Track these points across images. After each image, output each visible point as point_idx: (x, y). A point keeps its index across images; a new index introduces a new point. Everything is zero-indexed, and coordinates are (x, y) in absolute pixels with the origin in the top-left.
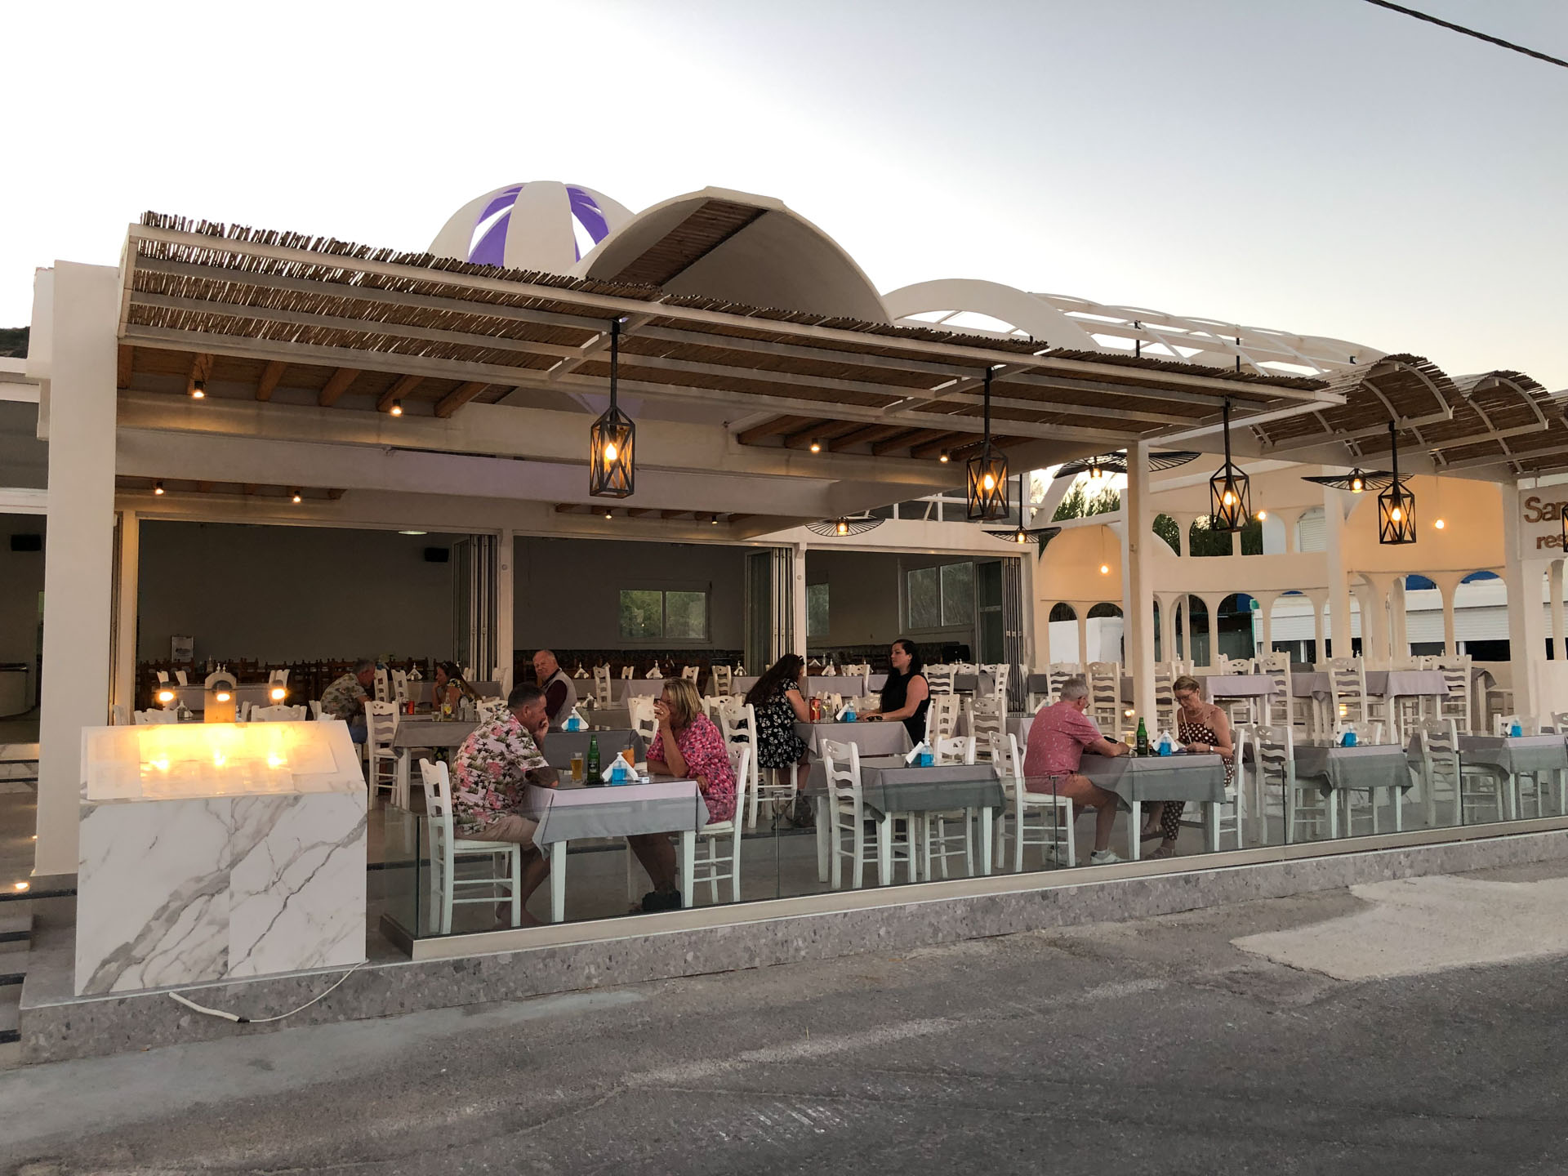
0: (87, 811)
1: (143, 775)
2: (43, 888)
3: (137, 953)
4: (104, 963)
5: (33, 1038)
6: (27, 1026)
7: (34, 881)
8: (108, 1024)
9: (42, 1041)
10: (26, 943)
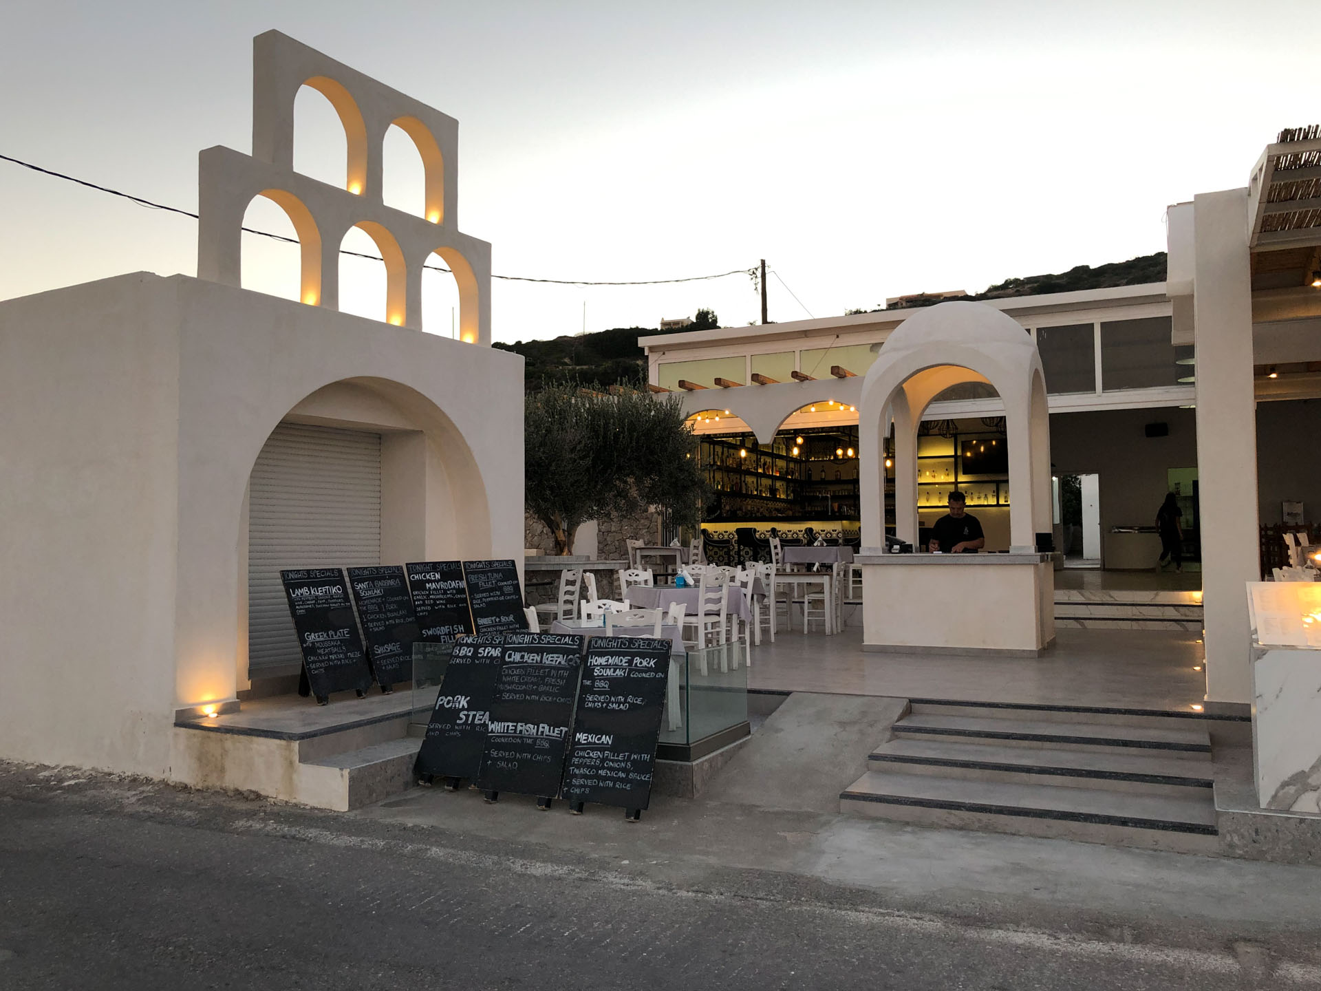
0: (1261, 653)
1: (1305, 626)
2: (1217, 712)
3: (1312, 781)
4: (1284, 785)
5: (1228, 836)
6: (1224, 825)
7: (1207, 705)
8: (1291, 838)
9: (1236, 839)
10: (1209, 755)
